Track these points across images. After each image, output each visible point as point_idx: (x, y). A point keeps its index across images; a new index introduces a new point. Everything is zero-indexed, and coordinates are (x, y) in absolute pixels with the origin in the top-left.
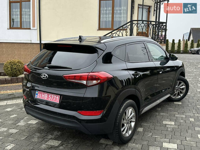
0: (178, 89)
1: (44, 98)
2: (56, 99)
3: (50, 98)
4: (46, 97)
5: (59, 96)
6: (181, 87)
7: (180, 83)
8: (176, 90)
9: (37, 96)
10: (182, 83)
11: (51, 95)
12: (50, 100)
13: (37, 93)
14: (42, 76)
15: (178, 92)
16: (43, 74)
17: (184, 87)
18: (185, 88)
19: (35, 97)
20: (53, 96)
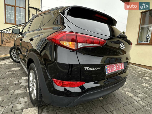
2: (122, 66)
5: (123, 63)
19: (106, 74)
20: (119, 65)
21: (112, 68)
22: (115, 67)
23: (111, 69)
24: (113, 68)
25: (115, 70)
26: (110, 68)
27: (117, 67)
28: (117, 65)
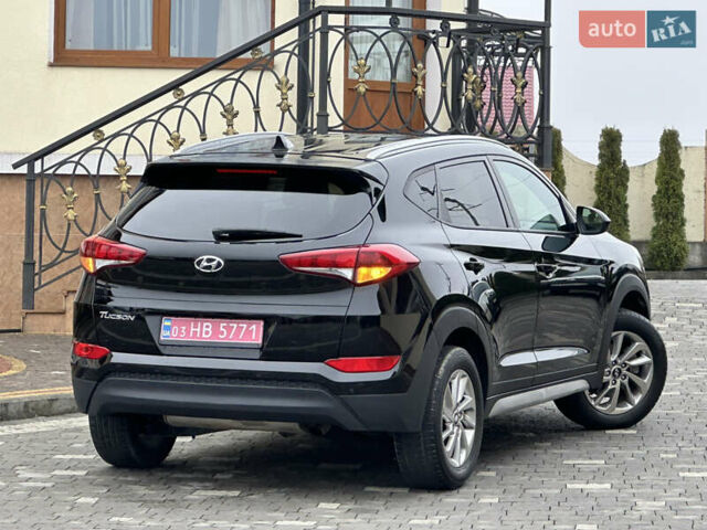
0: (620, 372)
1: (201, 337)
2: (248, 333)
3: (222, 333)
4: (207, 333)
5: (262, 323)
6: (635, 362)
7: (627, 343)
8: (614, 376)
9: (168, 334)
10: (634, 342)
11: (228, 323)
12: (227, 338)
13: (167, 323)
14: (199, 263)
15: (622, 384)
16: (205, 257)
17: (644, 360)
18: (649, 364)
19: (161, 338)
20: (235, 325)
21: (192, 329)
22: (209, 329)
23: (188, 331)
24: (198, 330)
25: (204, 336)
26: (184, 328)
27: (222, 329)
28: (223, 324)
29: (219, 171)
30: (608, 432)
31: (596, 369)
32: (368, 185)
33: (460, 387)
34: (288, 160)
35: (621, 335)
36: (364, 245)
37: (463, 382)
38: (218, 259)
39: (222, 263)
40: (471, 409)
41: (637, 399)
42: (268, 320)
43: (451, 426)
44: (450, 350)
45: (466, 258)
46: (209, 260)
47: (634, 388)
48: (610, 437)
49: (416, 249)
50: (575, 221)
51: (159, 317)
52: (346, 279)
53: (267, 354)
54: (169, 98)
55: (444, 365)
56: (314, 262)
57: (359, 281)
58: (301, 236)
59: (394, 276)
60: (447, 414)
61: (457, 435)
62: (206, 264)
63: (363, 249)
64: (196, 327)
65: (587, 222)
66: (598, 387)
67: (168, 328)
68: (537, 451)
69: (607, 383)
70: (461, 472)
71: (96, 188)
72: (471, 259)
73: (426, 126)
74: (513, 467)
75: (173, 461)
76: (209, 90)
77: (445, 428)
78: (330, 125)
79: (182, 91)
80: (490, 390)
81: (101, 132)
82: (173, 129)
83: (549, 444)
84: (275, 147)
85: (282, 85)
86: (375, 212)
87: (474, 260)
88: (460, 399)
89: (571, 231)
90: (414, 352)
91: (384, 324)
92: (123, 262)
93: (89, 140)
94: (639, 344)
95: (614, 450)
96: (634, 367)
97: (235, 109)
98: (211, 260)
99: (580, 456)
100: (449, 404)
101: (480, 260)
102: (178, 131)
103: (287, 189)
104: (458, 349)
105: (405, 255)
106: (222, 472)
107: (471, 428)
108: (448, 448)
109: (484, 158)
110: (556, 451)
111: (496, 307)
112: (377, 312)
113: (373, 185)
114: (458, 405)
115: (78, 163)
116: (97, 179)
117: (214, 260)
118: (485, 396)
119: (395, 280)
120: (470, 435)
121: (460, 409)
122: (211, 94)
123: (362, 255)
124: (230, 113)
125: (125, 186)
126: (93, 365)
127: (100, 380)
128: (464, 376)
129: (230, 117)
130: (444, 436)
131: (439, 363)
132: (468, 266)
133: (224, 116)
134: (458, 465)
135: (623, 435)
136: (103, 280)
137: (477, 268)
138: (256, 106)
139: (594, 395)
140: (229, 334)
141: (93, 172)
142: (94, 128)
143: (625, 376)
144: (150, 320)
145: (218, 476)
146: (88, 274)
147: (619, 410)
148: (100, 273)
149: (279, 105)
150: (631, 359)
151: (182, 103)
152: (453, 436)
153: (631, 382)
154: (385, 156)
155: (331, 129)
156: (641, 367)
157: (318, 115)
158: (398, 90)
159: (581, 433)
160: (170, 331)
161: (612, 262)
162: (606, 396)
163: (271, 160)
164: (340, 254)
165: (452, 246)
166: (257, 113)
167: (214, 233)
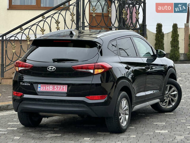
1: (49, 90)
2: (63, 89)
3: (55, 89)
4: (51, 89)
5: (67, 86)
7: (171, 88)
8: (167, 97)
9: (40, 89)
10: (173, 88)
11: (57, 86)
13: (40, 86)
14: (49, 68)
15: (169, 100)
16: (50, 67)
17: (175, 93)
18: (177, 94)
19: (38, 90)
20: (59, 86)
21: (47, 88)
22: (52, 88)
23: (46, 88)
24: (49, 88)
25: (50, 90)
26: (44, 87)
28: (56, 86)
29: (54, 41)
30: (165, 113)
31: (162, 96)
32: (97, 45)
33: (124, 103)
34: (74, 38)
35: (169, 86)
36: (96, 63)
37: (125, 102)
38: (54, 67)
39: (55, 68)
40: (127, 109)
41: (173, 104)
42: (69, 85)
43: (122, 114)
44: (121, 92)
45: (125, 66)
46: (51, 68)
47: (173, 101)
48: (166, 115)
49: (111, 64)
50: (156, 54)
51: (37, 84)
52: (91, 73)
53: (68, 95)
54: (41, 18)
55: (119, 97)
56: (82, 68)
57: (95, 73)
58: (78, 60)
59: (105, 72)
60: (121, 111)
61: (124, 117)
62: (50, 69)
63: (96, 64)
64: (48, 87)
65: (159, 53)
66: (162, 101)
67: (40, 87)
68: (146, 120)
69: (165, 100)
70: (125, 128)
71: (21, 43)
72: (127, 66)
73: (112, 25)
74: (139, 125)
75: (42, 124)
76: (52, 16)
77: (120, 115)
78: (85, 25)
79: (44, 16)
80: (133, 103)
81: (22, 28)
82: (42, 27)
83: (149, 117)
84: (70, 34)
85: (72, 14)
86: (99, 53)
87: (128, 66)
88: (124, 107)
89: (154, 57)
90: (111, 94)
91: (102, 85)
92: (27, 68)
93: (19, 30)
94: (174, 88)
95: (168, 119)
96: (173, 95)
97: (59, 21)
98: (52, 68)
99: (158, 122)
100: (121, 108)
101: (129, 66)
102: (43, 27)
103: (74, 47)
104: (124, 92)
105: (108, 66)
106: (56, 128)
107: (127, 115)
108: (121, 121)
109: (130, 36)
110: (151, 120)
111: (134, 78)
112: (100, 82)
113: (99, 45)
114: (124, 108)
115: (16, 37)
116: (21, 41)
117: (53, 68)
118: (131, 105)
119: (105, 73)
120: (127, 117)
121: (124, 109)
122: (52, 17)
123: (96, 66)
124: (57, 22)
125: (29, 43)
126: (18, 98)
127: (20, 102)
128: (125, 100)
129: (57, 23)
130: (120, 118)
131: (118, 96)
132: (126, 68)
133: (56, 23)
134: (124, 126)
135: (170, 114)
136: (21, 73)
137: (129, 69)
138: (65, 20)
139: (161, 103)
140: (57, 89)
141: (20, 39)
142: (20, 27)
143: (170, 97)
144: (35, 85)
145: (55, 129)
146: (17, 71)
147: (168, 107)
148: (20, 72)
149: (71, 20)
150: (172, 93)
151: (44, 20)
152: (122, 117)
153: (172, 99)
154: (102, 37)
155: (86, 27)
156: (174, 95)
157: (82, 23)
158: (104, 15)
159: (158, 114)
160: (41, 88)
161: (166, 65)
162: (165, 103)
163: (69, 38)
164: (90, 65)
165: (121, 63)
166: (65, 22)
167: (53, 60)
